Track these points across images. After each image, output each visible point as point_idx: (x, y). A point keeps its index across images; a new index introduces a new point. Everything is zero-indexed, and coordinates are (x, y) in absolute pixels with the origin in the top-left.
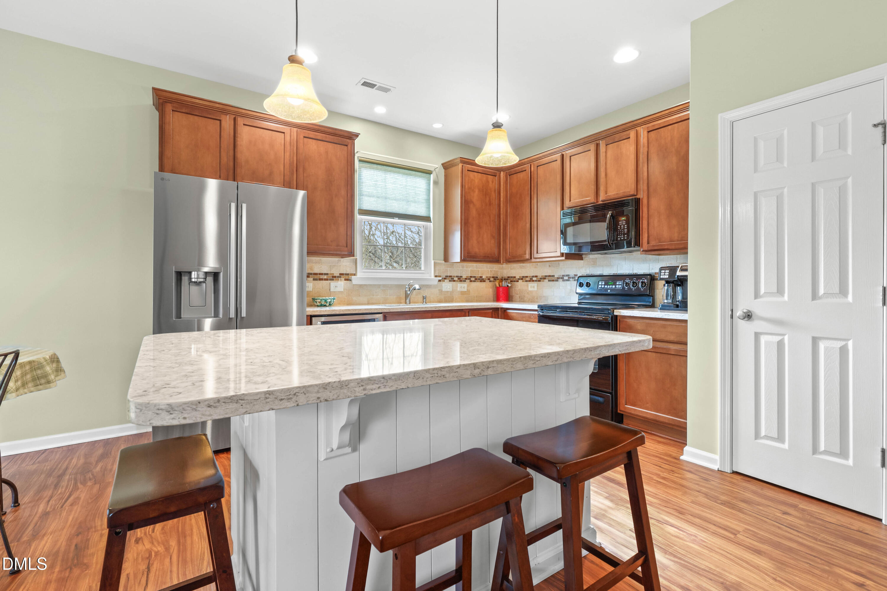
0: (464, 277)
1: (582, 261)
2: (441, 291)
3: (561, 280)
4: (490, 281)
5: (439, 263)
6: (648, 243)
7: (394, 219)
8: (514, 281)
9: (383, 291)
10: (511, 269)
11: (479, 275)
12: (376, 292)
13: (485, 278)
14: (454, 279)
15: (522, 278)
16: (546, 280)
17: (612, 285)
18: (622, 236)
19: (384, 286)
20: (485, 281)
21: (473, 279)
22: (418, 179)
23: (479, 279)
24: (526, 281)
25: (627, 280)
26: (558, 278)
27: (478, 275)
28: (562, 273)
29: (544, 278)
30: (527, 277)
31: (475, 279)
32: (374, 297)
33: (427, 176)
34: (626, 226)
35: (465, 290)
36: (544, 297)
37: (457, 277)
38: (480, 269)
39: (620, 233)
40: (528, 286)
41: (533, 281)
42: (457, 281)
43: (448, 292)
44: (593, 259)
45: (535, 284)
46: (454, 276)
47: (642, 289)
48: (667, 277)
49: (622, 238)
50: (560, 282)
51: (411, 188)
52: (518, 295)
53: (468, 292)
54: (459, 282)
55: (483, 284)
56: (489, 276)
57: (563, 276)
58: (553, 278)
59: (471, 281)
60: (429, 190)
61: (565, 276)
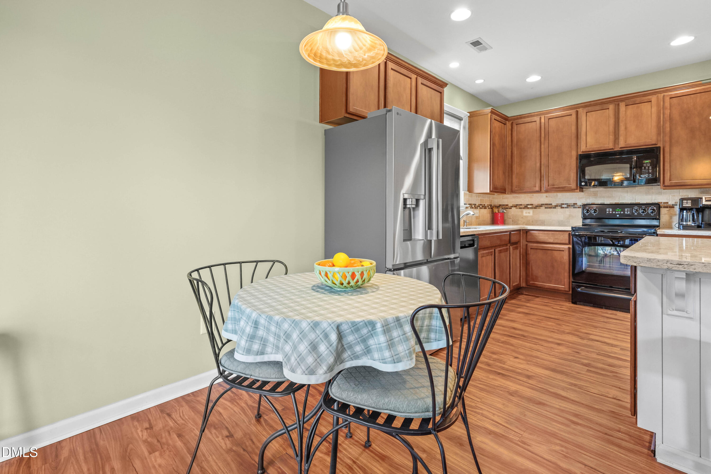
1: (583, 193)
5: (466, 194)
6: (670, 181)
8: (507, 208)
10: (503, 199)
11: (484, 203)
13: (486, 205)
15: (516, 206)
16: (543, 208)
17: (620, 211)
21: (481, 206)
23: (484, 207)
24: (520, 208)
25: (636, 207)
26: (556, 206)
28: (560, 202)
29: (541, 205)
30: (521, 205)
34: (651, 167)
36: (540, 220)
38: (484, 199)
40: (522, 212)
41: (529, 208)
44: (594, 191)
45: (531, 211)
46: (473, 204)
47: (652, 214)
48: (690, 205)
50: (558, 209)
52: (511, 220)
55: (485, 211)
56: (488, 204)
57: (561, 204)
58: (550, 206)
59: (480, 208)
61: (563, 204)
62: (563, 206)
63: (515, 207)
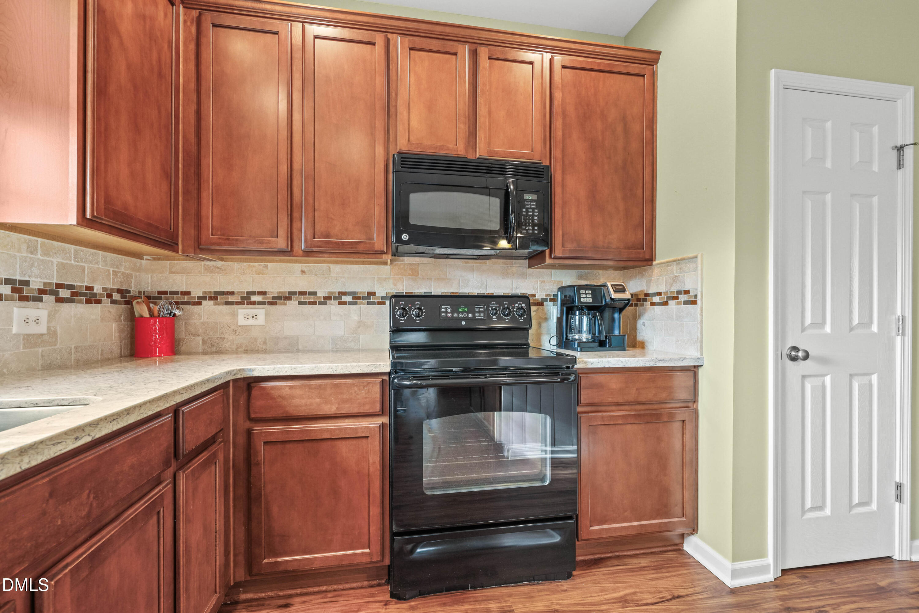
0: (37, 283)
3: (333, 302)
4: (113, 302)
6: (563, 246)
8: (187, 303)
10: (171, 272)
11: (84, 282)
13: (100, 291)
15: (214, 297)
16: (294, 303)
17: (468, 313)
18: (530, 228)
20: (99, 302)
21: (65, 293)
23: (82, 294)
24: (228, 303)
25: (493, 304)
26: (327, 298)
27: (80, 283)
28: (336, 288)
29: (289, 296)
30: (232, 293)
31: (73, 294)
34: (536, 211)
36: (286, 338)
37: (7, 282)
38: (86, 265)
39: (526, 221)
40: (235, 315)
41: (253, 303)
42: (8, 298)
45: (260, 311)
47: (521, 319)
48: (591, 300)
49: (530, 232)
50: (332, 307)
52: (200, 338)
54: (17, 303)
55: (95, 310)
56: (110, 286)
57: (341, 293)
58: (311, 298)
59: (59, 300)
61: (344, 294)
62: (345, 298)
63: (211, 298)
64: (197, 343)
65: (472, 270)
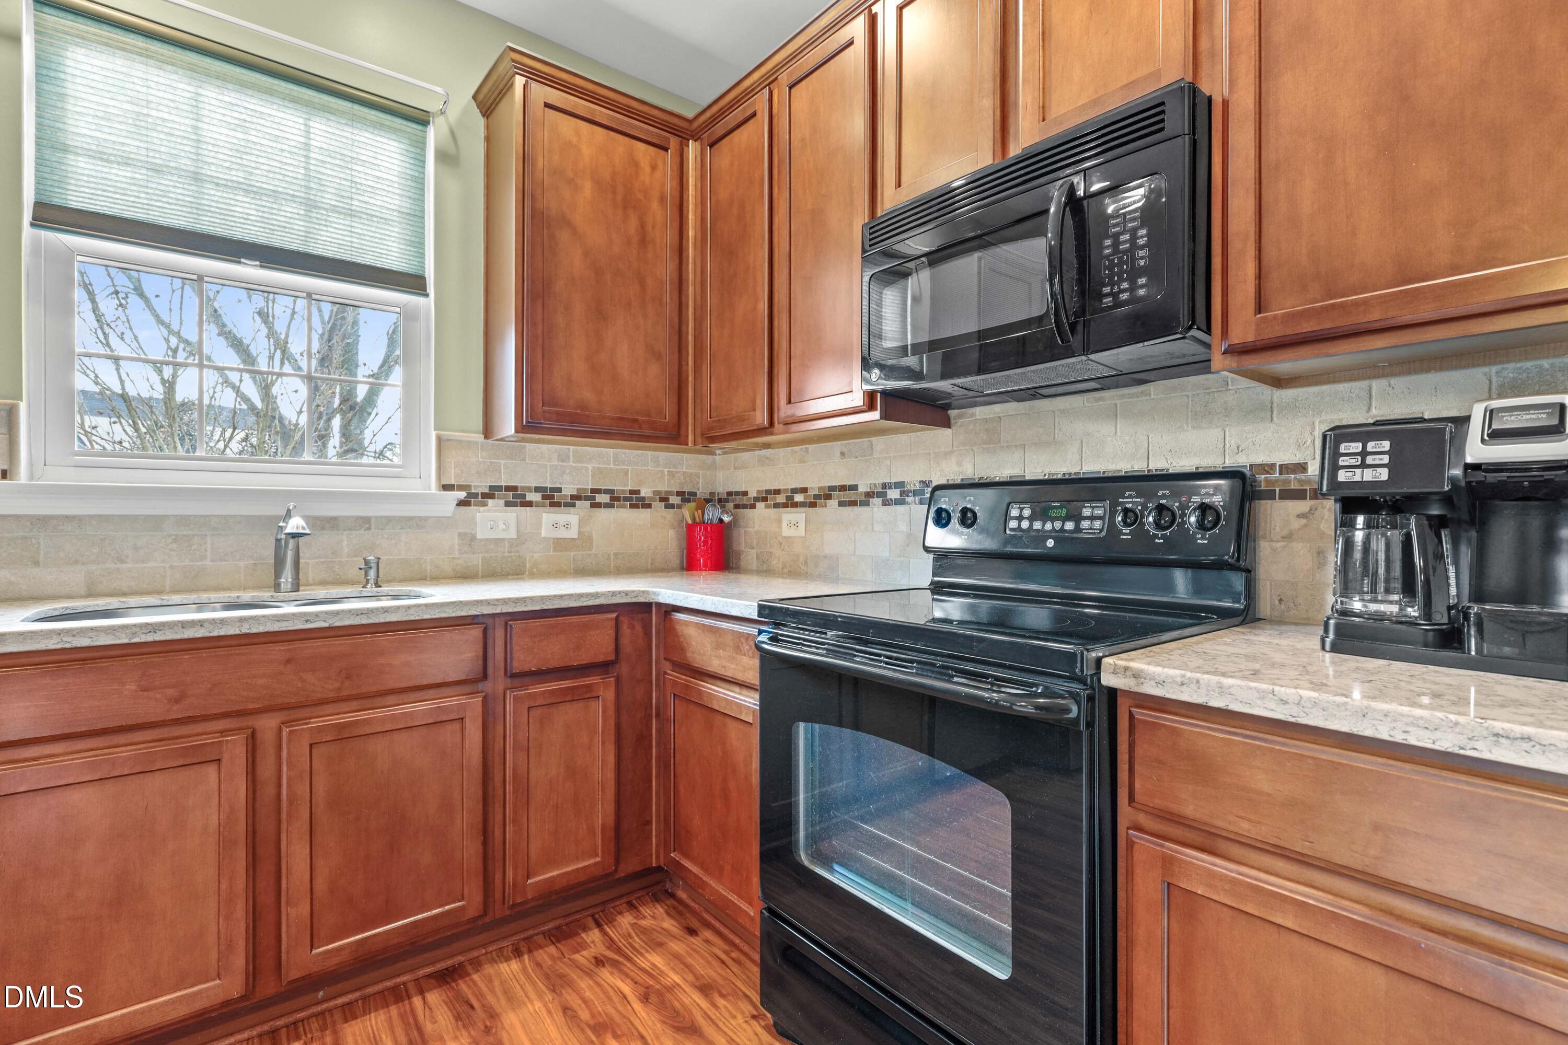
0: (569, 490)
1: (947, 432)
2: (470, 540)
3: (877, 501)
4: (670, 506)
5: (460, 442)
6: (1259, 309)
7: (240, 263)
8: (744, 506)
9: (175, 541)
10: (736, 468)
11: (627, 485)
12: (136, 548)
13: (651, 495)
14: (528, 499)
15: (764, 497)
16: (833, 503)
17: (1064, 520)
18: (1125, 285)
19: (183, 520)
20: (649, 506)
21: (603, 498)
22: (367, 135)
23: (626, 499)
24: (776, 506)
25: (1130, 496)
26: (869, 495)
27: (623, 486)
28: (879, 477)
29: (826, 495)
30: (777, 492)
31: (612, 499)
32: (130, 565)
33: (409, 130)
34: (1143, 232)
35: (573, 533)
36: (825, 557)
37: (538, 489)
38: (629, 468)
39: (1110, 268)
40: (779, 521)
41: (795, 505)
42: (538, 505)
43: (498, 541)
44: (986, 421)
45: (802, 516)
46: (529, 489)
47: (1203, 538)
48: (1384, 474)
49: (1124, 296)
50: (876, 509)
51: (329, 160)
52: (755, 551)
53: (584, 540)
54: (548, 509)
55: (642, 515)
56: (663, 488)
57: (884, 486)
58: (852, 496)
59: (595, 505)
60: (420, 182)
63: (763, 499)
64: (750, 557)
65: (1113, 414)
